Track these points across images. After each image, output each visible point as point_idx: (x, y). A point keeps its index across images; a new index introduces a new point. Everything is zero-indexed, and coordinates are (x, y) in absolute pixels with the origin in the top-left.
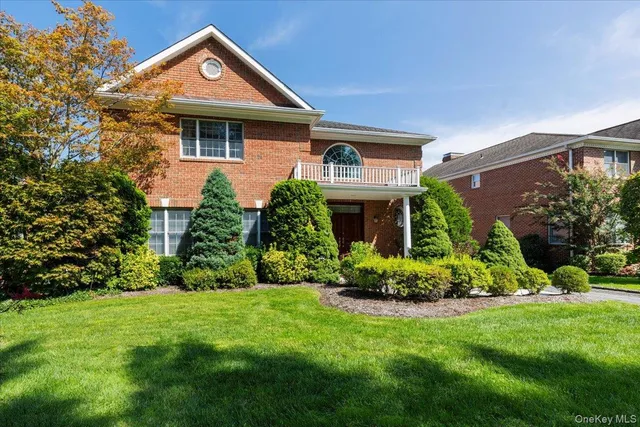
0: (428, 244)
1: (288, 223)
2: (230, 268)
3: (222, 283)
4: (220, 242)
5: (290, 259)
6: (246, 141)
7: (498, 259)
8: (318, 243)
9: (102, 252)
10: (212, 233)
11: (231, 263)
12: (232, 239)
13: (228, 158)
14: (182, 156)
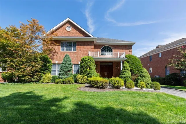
0: (123, 74)
1: (83, 68)
2: (66, 79)
3: (64, 83)
4: (65, 72)
5: (82, 77)
6: (77, 46)
7: (141, 79)
8: (90, 73)
9: (37, 74)
10: (63, 70)
11: (67, 78)
12: (68, 72)
13: (72, 51)
14: (61, 51)
